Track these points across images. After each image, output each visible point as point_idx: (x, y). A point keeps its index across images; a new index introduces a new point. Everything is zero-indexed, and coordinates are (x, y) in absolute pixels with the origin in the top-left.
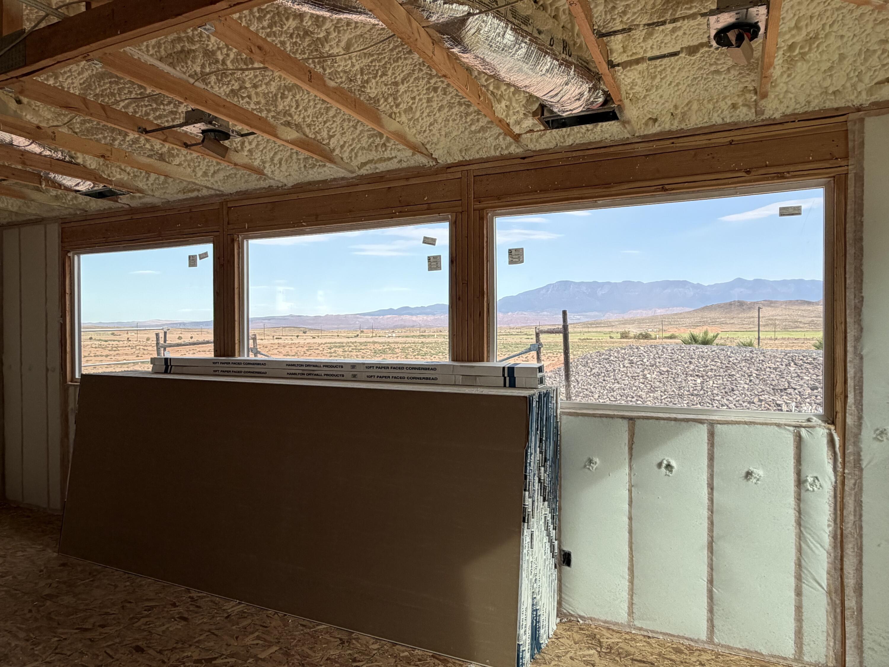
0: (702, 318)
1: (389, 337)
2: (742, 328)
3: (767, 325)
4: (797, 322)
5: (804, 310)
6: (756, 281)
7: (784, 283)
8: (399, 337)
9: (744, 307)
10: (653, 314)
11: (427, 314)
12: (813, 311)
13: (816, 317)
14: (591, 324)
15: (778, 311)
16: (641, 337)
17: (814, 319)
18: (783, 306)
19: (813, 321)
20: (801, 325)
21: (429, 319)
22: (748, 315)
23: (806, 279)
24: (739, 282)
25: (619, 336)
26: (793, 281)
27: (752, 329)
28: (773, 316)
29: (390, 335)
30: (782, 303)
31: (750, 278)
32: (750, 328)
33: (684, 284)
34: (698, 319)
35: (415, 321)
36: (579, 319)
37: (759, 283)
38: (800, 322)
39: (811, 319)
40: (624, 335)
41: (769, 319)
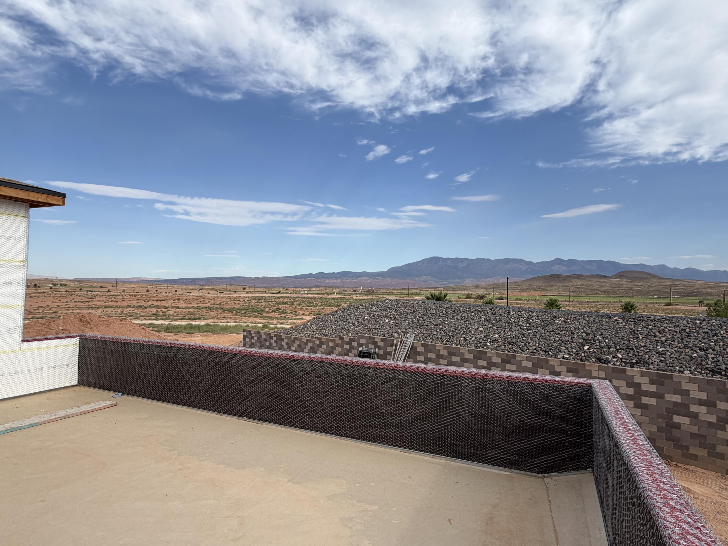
0: (531, 285)
1: (302, 293)
2: (558, 293)
3: (575, 292)
4: (596, 290)
5: (602, 282)
6: (570, 260)
7: (590, 262)
8: (310, 294)
9: (560, 279)
10: (498, 282)
11: (336, 278)
12: (608, 283)
13: (610, 287)
14: (452, 288)
15: (584, 282)
16: (479, 298)
17: (608, 288)
18: (587, 279)
19: (607, 289)
20: (599, 293)
21: (338, 282)
22: (562, 284)
23: (604, 260)
24: (558, 261)
25: (465, 296)
26: (595, 261)
27: (565, 294)
28: (580, 285)
29: (303, 292)
30: (587, 276)
31: (565, 258)
32: (564, 293)
33: (520, 261)
34: (527, 286)
35: (328, 283)
36: (445, 284)
37: (571, 262)
38: (598, 290)
39: (606, 288)
40: (469, 296)
41: (577, 288)
